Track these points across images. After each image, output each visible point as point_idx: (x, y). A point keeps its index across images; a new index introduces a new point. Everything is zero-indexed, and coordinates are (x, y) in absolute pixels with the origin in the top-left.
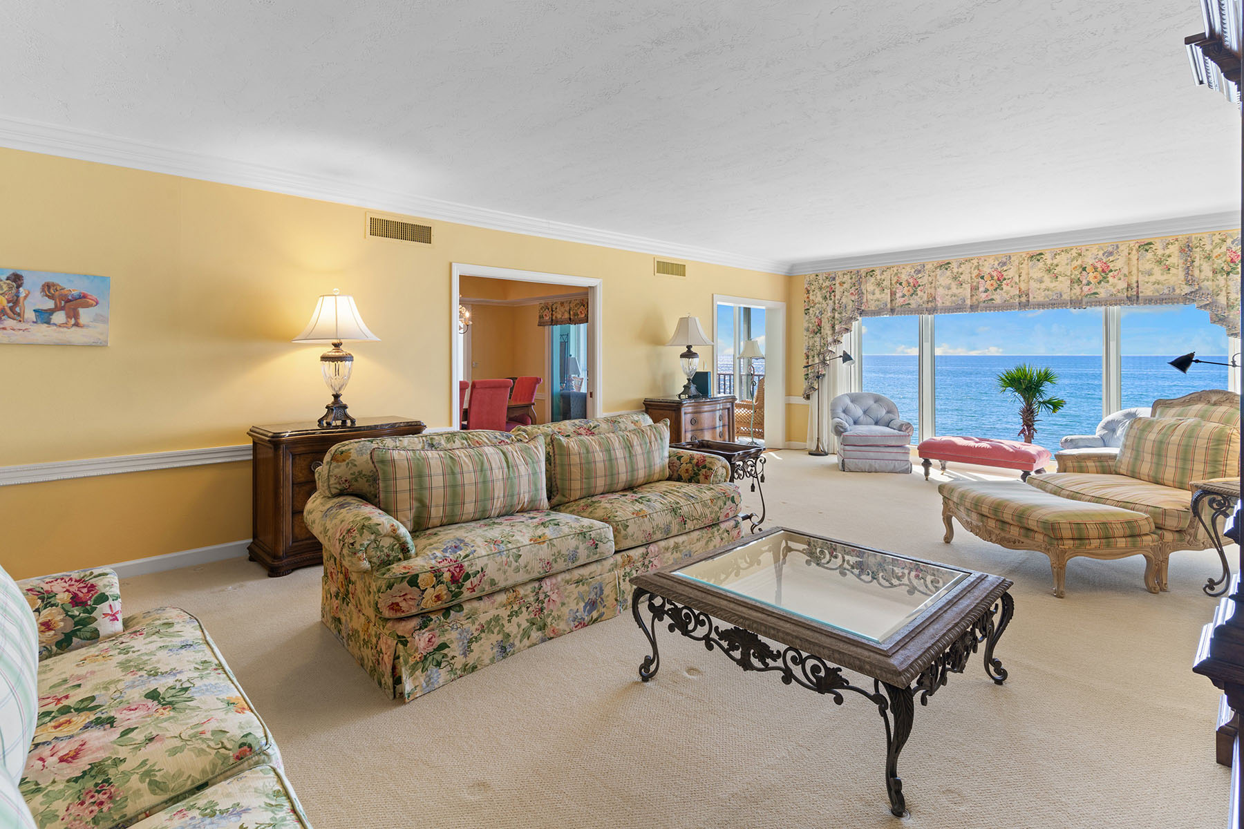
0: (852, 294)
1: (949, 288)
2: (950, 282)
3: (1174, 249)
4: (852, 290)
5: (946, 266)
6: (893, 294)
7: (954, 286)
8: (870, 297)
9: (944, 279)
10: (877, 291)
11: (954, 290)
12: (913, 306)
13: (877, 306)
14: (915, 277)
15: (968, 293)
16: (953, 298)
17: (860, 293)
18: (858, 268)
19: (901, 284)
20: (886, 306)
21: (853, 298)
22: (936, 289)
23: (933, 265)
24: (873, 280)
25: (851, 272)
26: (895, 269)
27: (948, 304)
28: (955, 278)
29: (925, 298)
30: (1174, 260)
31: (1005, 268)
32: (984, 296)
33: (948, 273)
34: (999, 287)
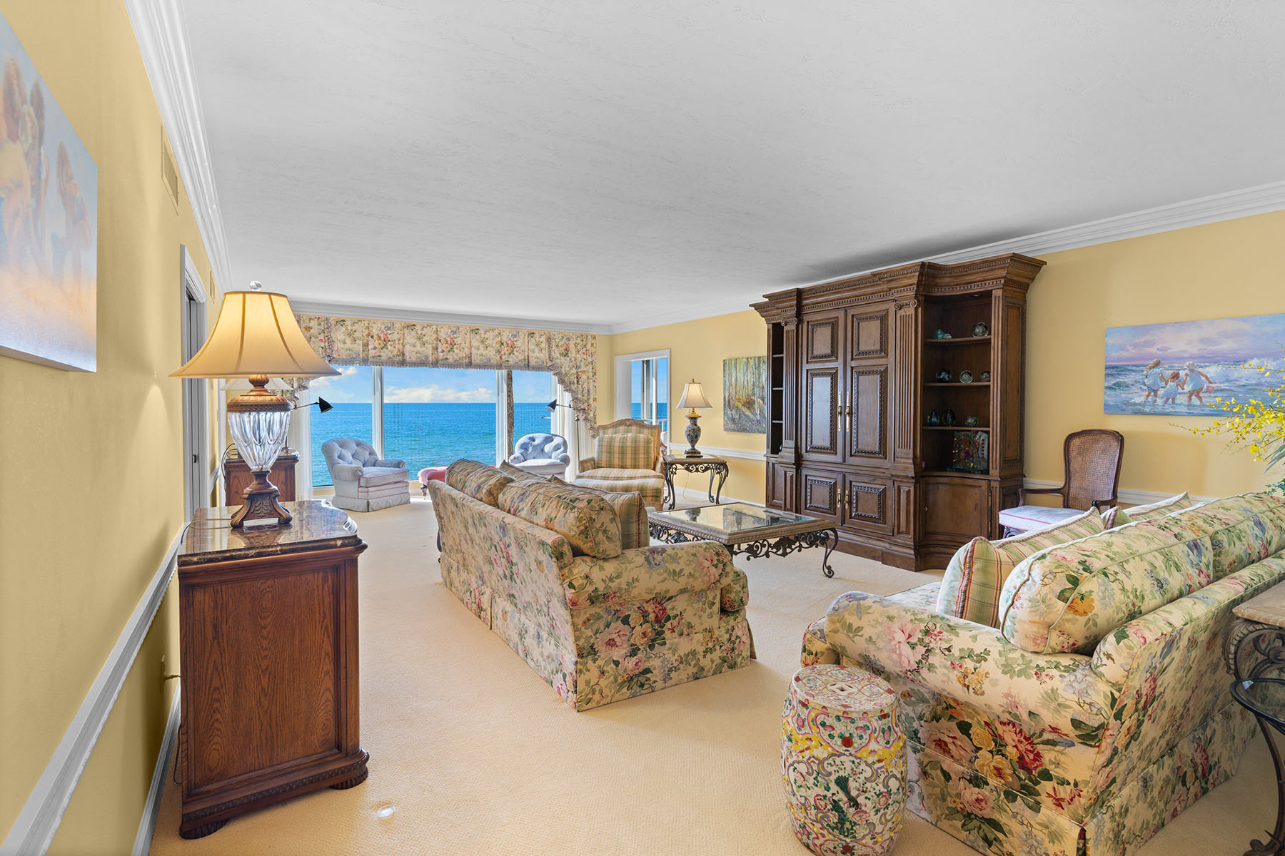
0: (321, 340)
1: (415, 346)
2: (415, 340)
3: (543, 339)
4: (322, 337)
5: (412, 328)
6: (366, 345)
7: (418, 344)
8: (341, 345)
9: (410, 338)
10: (348, 341)
11: (419, 348)
12: (384, 358)
13: (349, 355)
14: (385, 332)
15: (430, 351)
16: (418, 354)
17: (330, 341)
18: (327, 316)
19: (372, 337)
20: (359, 355)
21: (323, 345)
22: (404, 346)
23: (401, 324)
24: (343, 329)
25: (319, 318)
26: (366, 323)
27: (414, 359)
28: (419, 338)
29: (395, 352)
30: (543, 345)
31: (455, 336)
32: (441, 355)
33: (414, 333)
34: (451, 350)
